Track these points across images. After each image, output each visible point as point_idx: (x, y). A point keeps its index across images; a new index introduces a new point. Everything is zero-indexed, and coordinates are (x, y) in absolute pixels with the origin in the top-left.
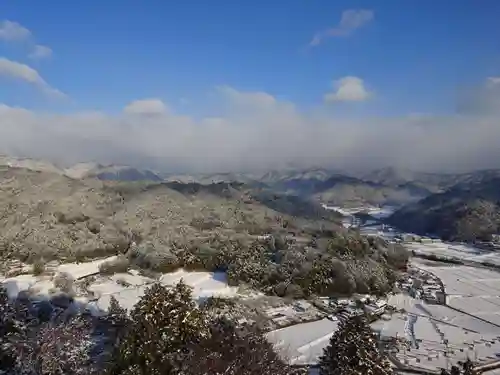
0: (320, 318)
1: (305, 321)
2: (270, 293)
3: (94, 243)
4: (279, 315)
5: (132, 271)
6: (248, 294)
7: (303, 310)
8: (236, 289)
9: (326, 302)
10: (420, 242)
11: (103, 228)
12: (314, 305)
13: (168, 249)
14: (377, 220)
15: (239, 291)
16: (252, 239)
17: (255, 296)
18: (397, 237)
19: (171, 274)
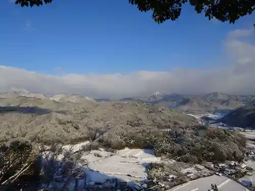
0: (212, 175)
1: (204, 176)
2: (179, 160)
3: (77, 134)
4: (188, 173)
5: (101, 149)
6: (167, 161)
7: (201, 170)
8: (160, 158)
9: (212, 165)
10: (245, 131)
11: (80, 126)
12: (206, 167)
13: (119, 137)
14: (214, 120)
15: (162, 159)
16: (162, 131)
17: (171, 162)
18: (231, 129)
19: (123, 150)
